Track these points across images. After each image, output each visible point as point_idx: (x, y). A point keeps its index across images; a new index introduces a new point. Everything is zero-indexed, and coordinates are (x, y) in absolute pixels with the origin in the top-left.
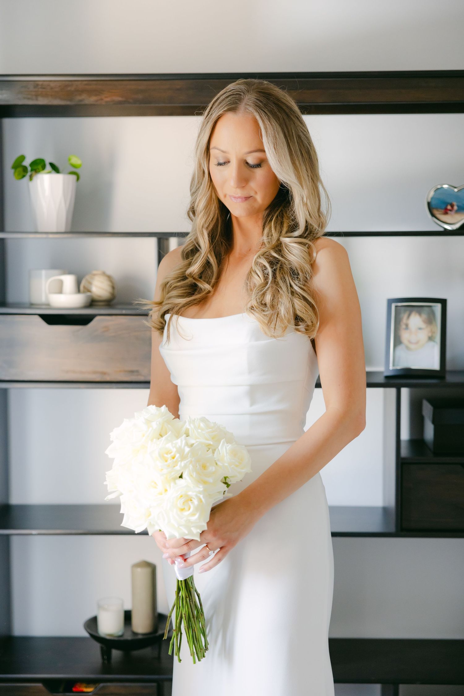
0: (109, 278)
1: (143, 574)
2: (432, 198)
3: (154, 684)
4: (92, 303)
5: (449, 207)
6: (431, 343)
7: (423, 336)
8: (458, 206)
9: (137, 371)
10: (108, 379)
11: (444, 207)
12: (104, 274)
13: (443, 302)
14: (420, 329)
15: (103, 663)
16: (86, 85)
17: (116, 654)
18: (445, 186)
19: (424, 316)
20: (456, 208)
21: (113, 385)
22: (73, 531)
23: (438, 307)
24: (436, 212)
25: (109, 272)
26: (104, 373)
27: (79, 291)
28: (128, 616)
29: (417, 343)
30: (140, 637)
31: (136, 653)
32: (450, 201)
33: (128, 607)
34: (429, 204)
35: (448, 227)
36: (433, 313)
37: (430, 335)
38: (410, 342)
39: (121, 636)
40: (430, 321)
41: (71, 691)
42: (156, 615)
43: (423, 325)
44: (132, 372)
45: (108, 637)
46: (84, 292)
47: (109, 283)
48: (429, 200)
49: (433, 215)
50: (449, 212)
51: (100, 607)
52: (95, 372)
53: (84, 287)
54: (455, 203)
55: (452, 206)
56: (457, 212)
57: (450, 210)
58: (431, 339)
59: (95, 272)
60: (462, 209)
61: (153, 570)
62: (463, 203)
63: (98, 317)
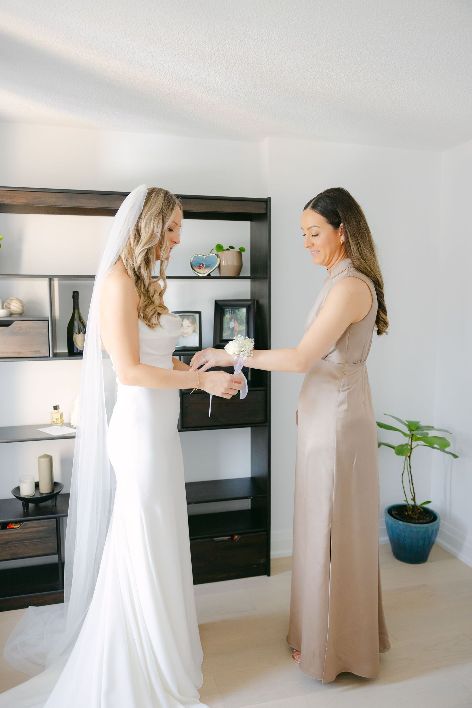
0: (20, 301)
1: (45, 461)
2: (192, 261)
3: (55, 519)
4: (11, 315)
5: (201, 266)
6: (195, 334)
7: (190, 330)
8: (205, 265)
9: (39, 351)
10: (22, 356)
11: (199, 265)
12: (17, 299)
13: (200, 313)
15: (24, 511)
16: (5, 192)
17: (31, 505)
18: (199, 255)
19: (190, 320)
20: (204, 266)
21: (26, 359)
22: (4, 441)
23: (197, 316)
24: (194, 268)
25: (20, 298)
26: (20, 353)
27: (3, 309)
28: (37, 485)
29: (187, 334)
30: (44, 495)
31: (42, 504)
32: (202, 263)
33: (37, 480)
34: (191, 263)
35: (201, 275)
36: (195, 319)
37: (194, 329)
38: (184, 334)
39: (34, 496)
40: (193, 323)
41: (7, 529)
42: (53, 482)
43: (190, 325)
44: (36, 351)
45: (27, 497)
46: (5, 309)
47: (21, 304)
48: (191, 262)
49: (193, 269)
50: (202, 268)
51: (20, 481)
52: (15, 353)
53: (5, 306)
54: (204, 264)
55: (203, 265)
56: (206, 268)
57: (202, 267)
60: (208, 266)
61: (50, 459)
62: (209, 263)
63: (15, 322)
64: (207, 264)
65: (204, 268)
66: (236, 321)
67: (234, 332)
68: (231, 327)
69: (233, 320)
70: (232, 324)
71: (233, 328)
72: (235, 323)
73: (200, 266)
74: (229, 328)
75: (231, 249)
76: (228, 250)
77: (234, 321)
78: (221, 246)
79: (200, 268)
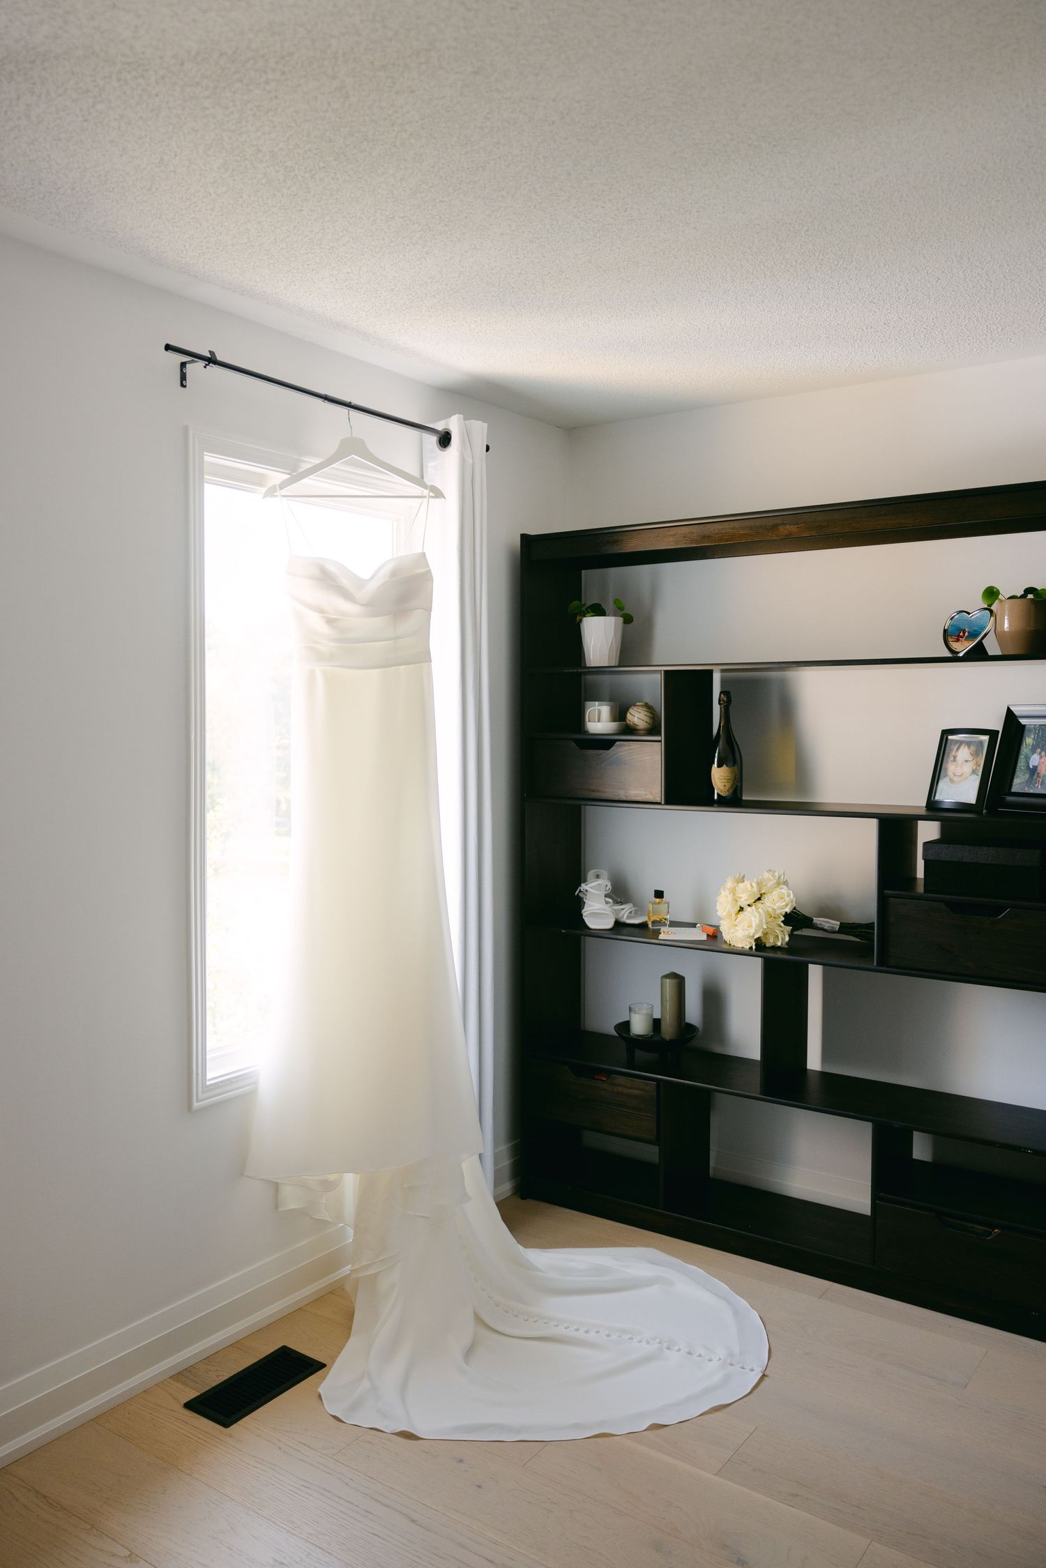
0: (651, 709)
1: (673, 984)
2: (945, 627)
5: (961, 634)
6: (974, 777)
7: (968, 768)
8: (968, 632)
11: (954, 635)
14: (966, 761)
20: (967, 634)
24: (948, 639)
28: (657, 1023)
30: (668, 1041)
32: (964, 628)
33: (657, 1015)
34: (945, 631)
35: (956, 655)
37: (974, 767)
42: (683, 1023)
45: (638, 1037)
47: (649, 714)
48: (944, 629)
49: (946, 643)
50: (961, 639)
51: (634, 1013)
54: (966, 629)
55: (964, 633)
56: (968, 638)
57: (962, 637)
58: (974, 772)
59: (638, 704)
60: (973, 635)
61: (679, 981)
62: (975, 629)
63: (618, 743)
64: (971, 630)
65: (964, 638)
66: (1043, 753)
67: (1035, 777)
68: (1031, 767)
69: (1039, 750)
70: (1035, 760)
71: (1035, 768)
72: (1041, 757)
73: (959, 636)
74: (1028, 766)
75: (1030, 596)
76: (1023, 596)
77: (1040, 754)
78: (995, 590)
79: (958, 640)
